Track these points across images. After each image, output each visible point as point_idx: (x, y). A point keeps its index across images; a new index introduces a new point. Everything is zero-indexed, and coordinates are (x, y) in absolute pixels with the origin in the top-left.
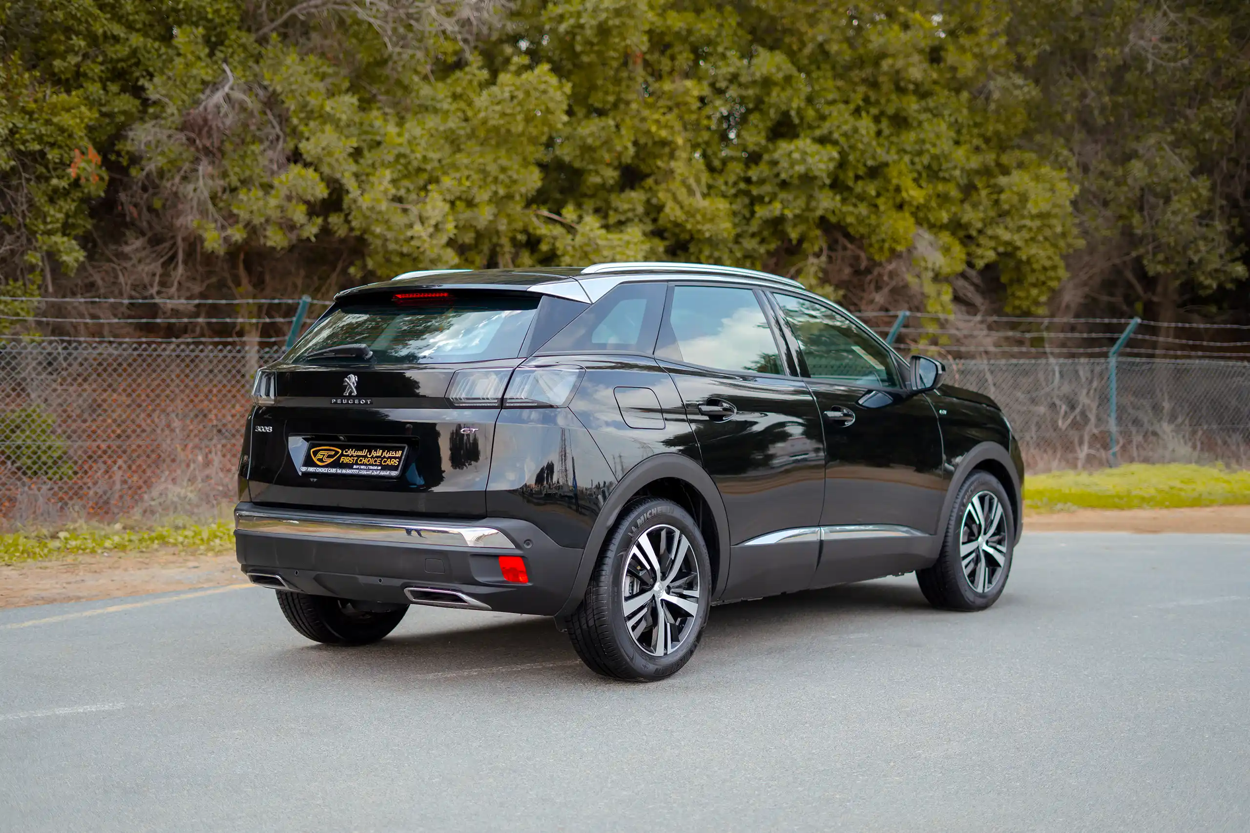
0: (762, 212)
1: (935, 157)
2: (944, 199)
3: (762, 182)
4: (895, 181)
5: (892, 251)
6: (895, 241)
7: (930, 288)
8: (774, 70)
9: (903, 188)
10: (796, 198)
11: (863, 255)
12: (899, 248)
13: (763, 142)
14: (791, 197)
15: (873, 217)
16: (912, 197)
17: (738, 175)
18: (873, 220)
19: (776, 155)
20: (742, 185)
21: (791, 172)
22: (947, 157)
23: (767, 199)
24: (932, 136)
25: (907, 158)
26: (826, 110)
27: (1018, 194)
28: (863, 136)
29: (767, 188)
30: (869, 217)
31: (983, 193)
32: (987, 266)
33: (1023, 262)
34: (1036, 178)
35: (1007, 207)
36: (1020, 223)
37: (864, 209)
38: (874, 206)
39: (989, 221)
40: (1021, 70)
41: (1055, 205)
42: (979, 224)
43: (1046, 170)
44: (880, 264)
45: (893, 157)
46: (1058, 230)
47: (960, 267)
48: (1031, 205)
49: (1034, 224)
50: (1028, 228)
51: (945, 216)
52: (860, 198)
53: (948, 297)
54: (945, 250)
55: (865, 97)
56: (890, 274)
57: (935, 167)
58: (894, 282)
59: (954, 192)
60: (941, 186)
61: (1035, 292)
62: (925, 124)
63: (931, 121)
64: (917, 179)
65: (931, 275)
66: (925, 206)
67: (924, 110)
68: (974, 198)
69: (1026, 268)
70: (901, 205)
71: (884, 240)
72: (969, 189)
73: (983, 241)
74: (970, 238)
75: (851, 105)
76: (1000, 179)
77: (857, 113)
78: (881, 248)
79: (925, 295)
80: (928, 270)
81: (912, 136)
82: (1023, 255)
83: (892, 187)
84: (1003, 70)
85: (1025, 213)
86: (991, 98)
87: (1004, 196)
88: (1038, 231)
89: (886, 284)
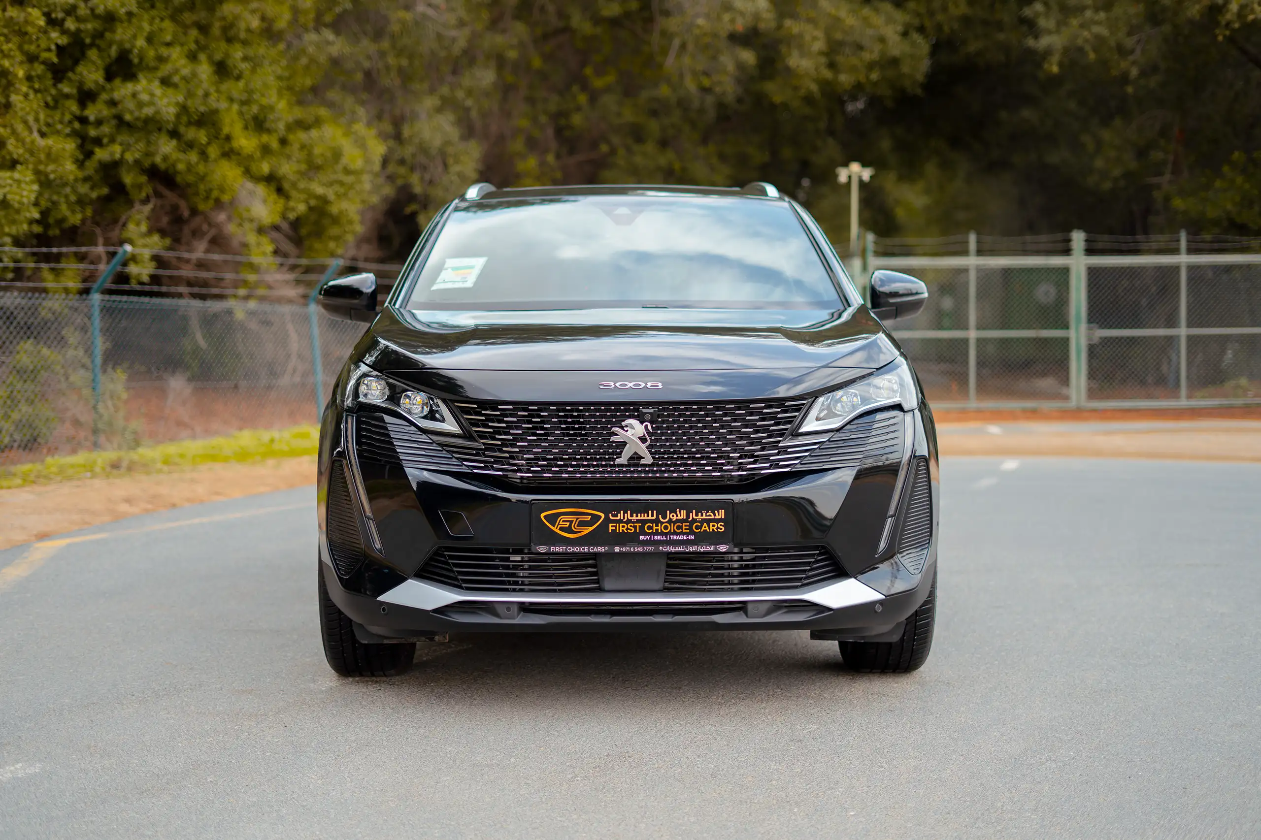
0: (101, 154)
1: (262, 108)
2: (266, 150)
3: (99, 123)
4: (225, 130)
5: (217, 200)
6: (222, 191)
7: (252, 238)
8: (118, 4)
9: (234, 137)
10: (137, 141)
11: (183, 203)
12: (226, 198)
13: (101, 80)
14: (132, 140)
15: (202, 165)
16: (242, 147)
17: (72, 113)
18: (201, 168)
19: (116, 95)
20: (77, 125)
21: (137, 114)
22: (271, 108)
23: (105, 140)
24: (260, 84)
25: (235, 107)
26: (164, 51)
27: (332, 149)
28: (202, 81)
29: (106, 129)
30: (197, 165)
31: (296, 146)
32: (298, 219)
33: (331, 216)
34: (347, 134)
35: (319, 161)
36: (333, 177)
37: (193, 157)
38: (204, 155)
39: (302, 174)
40: (326, 26)
41: (368, 161)
42: (292, 177)
43: (360, 127)
44: (202, 213)
45: (223, 105)
46: (367, 186)
47: (277, 219)
48: (344, 161)
49: (349, 179)
50: (341, 183)
51: (265, 168)
52: (191, 145)
53: (270, 248)
54: (265, 201)
55: (197, 42)
56: (210, 225)
57: (261, 117)
58: (213, 232)
59: (275, 144)
60: (265, 138)
61: (332, 245)
62: (247, 73)
63: (253, 70)
64: (246, 128)
65: (254, 225)
66: (250, 157)
67: (245, 59)
68: (287, 150)
69: (326, 221)
70: (229, 154)
71: (211, 190)
72: (283, 142)
73: (294, 193)
74: (280, 191)
75: (186, 48)
76: (314, 133)
77: (193, 57)
78: (207, 198)
79: (245, 245)
80: (251, 220)
81: (241, 84)
82: (334, 209)
83: (223, 136)
84: (311, 25)
85: (340, 167)
86: (303, 51)
87: (317, 151)
88: (351, 187)
89: (204, 234)
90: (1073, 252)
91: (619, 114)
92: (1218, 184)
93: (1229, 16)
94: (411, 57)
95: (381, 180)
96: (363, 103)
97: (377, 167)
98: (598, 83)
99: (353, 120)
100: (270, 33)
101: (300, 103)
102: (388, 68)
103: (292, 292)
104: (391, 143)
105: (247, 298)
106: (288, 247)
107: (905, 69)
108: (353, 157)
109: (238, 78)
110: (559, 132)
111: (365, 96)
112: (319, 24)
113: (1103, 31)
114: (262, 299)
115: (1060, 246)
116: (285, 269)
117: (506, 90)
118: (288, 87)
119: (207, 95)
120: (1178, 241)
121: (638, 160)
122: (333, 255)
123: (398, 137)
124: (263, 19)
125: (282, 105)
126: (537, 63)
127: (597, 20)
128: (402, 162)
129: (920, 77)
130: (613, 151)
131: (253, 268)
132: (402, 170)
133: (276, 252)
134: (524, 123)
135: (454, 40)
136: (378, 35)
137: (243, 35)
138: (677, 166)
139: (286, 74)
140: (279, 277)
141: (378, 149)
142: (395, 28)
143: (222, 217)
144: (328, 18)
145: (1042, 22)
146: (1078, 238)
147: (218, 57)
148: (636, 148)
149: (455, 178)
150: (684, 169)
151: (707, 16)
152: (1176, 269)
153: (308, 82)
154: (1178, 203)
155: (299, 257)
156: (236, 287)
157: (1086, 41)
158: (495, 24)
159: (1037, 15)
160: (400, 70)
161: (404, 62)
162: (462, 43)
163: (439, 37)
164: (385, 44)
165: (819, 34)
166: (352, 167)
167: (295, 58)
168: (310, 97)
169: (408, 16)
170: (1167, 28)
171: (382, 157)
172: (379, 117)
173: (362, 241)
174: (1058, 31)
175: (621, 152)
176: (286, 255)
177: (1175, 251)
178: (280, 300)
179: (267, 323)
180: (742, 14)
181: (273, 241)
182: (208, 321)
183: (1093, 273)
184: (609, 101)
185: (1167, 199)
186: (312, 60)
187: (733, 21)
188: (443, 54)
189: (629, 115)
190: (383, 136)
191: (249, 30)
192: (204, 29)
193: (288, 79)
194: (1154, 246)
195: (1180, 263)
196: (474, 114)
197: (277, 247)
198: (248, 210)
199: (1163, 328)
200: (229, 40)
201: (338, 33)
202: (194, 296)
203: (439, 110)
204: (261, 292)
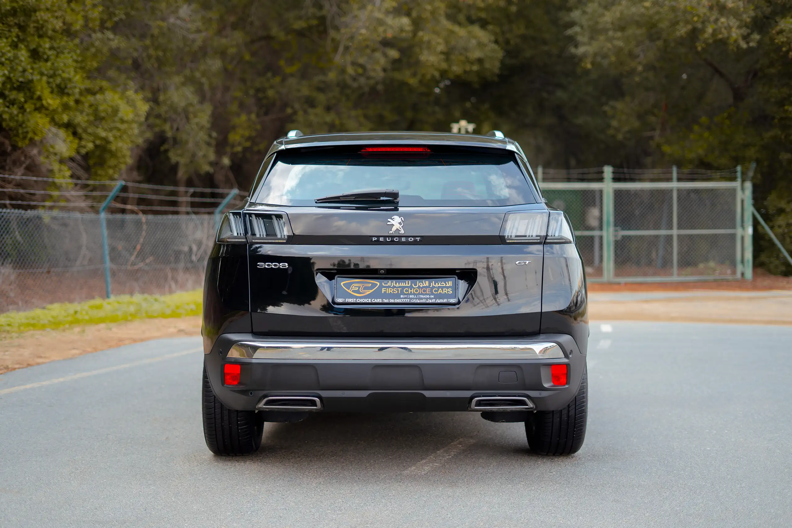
1: (63, 79)
2: (66, 107)
4: (38, 93)
5: (31, 140)
6: (35, 133)
7: (56, 167)
9: (43, 98)
11: (7, 142)
12: (37, 138)
15: (20, 115)
16: (49, 104)
18: (20, 118)
22: (70, 80)
24: (62, 65)
25: (45, 78)
27: (112, 107)
28: (21, 61)
30: (17, 116)
31: (87, 105)
32: (87, 153)
33: (110, 151)
34: (121, 98)
35: (103, 114)
36: (112, 125)
37: (15, 110)
38: (22, 108)
39: (90, 123)
40: (107, 29)
41: (137, 115)
42: (84, 125)
43: (130, 93)
44: (20, 148)
45: (36, 77)
46: (136, 131)
47: (73, 154)
48: (120, 115)
49: (123, 127)
50: (119, 130)
51: (65, 118)
52: (13, 103)
53: (68, 173)
54: (64, 141)
55: (18, 36)
56: (26, 156)
57: (63, 86)
58: (28, 162)
59: (72, 103)
60: (65, 99)
61: (111, 171)
62: (52, 57)
63: (57, 56)
64: (52, 92)
65: (58, 157)
66: (55, 111)
67: (51, 48)
68: (80, 107)
69: (107, 156)
70: (40, 108)
71: (27, 132)
72: (77, 102)
73: (84, 136)
74: (75, 134)
75: (10, 40)
76: (99, 96)
77: (15, 46)
78: (25, 138)
79: (51, 171)
80: (55, 154)
81: (49, 64)
82: (113, 147)
83: (35, 97)
84: (97, 28)
85: (117, 119)
86: (93, 45)
87: (101, 108)
88: (125, 132)
89: (21, 164)
90: (605, 180)
91: (299, 91)
92: (692, 136)
93: (706, 36)
94: (164, 51)
95: (144, 128)
96: (133, 79)
97: (143, 119)
98: (289, 70)
99: (125, 89)
100: (68, 32)
101: (88, 78)
102: (149, 57)
103: (83, 204)
104: (151, 103)
105: (51, 208)
106: (81, 172)
107: (487, 65)
108: (126, 112)
109: (47, 60)
110: (259, 100)
111: (133, 74)
112: (103, 27)
113: (620, 43)
114: (62, 209)
115: (595, 176)
116: (78, 187)
117: (227, 73)
118: (81, 66)
119: (24, 71)
120: (671, 173)
121: (312, 118)
122: (112, 179)
123: (155, 100)
124: (64, 23)
125: (78, 78)
126: (247, 57)
127: (289, 31)
128: (158, 116)
129: (497, 71)
130: (295, 113)
131: (57, 187)
132: (158, 121)
133: (72, 176)
134: (238, 94)
135: (194, 41)
136: (143, 37)
137: (50, 33)
138: (337, 122)
139: (80, 59)
140: (74, 193)
141: (144, 108)
142: (156, 32)
143: (35, 151)
144: (109, 24)
145: (580, 38)
146: (608, 171)
147: (33, 46)
148: (310, 110)
149: (194, 126)
150: (342, 125)
151: (367, 28)
152: (670, 191)
153: (95, 64)
154: (666, 149)
155: (87, 179)
156: (44, 201)
157: (609, 49)
158: (220, 32)
159: (576, 33)
160: (158, 59)
161: (160, 53)
162: (199, 43)
163: (184, 38)
164: (148, 42)
165: (440, 40)
166: (126, 118)
167: (87, 49)
168: (96, 74)
169: (164, 24)
170: (660, 43)
171: (146, 112)
172: (142, 88)
173: (131, 169)
174: (590, 44)
175: (300, 113)
176: (79, 178)
177: (669, 180)
178: (74, 209)
179: (65, 225)
180: (391, 27)
181: (70, 168)
182: (24, 223)
183: (618, 194)
184: (292, 82)
185: (659, 146)
186: (99, 51)
187: (385, 31)
188: (187, 49)
189: (305, 91)
190: (146, 100)
191: (54, 30)
192: (22, 28)
193: (82, 61)
194: (652, 176)
195: (673, 187)
196: (206, 87)
197: (73, 172)
198: (52, 147)
199: (652, 230)
200: (40, 36)
201: (115, 34)
202: (14, 207)
203: (184, 84)
204: (62, 204)
